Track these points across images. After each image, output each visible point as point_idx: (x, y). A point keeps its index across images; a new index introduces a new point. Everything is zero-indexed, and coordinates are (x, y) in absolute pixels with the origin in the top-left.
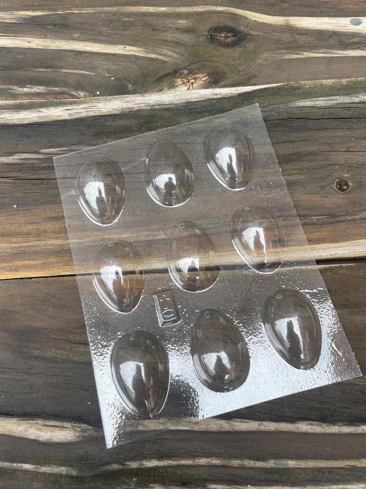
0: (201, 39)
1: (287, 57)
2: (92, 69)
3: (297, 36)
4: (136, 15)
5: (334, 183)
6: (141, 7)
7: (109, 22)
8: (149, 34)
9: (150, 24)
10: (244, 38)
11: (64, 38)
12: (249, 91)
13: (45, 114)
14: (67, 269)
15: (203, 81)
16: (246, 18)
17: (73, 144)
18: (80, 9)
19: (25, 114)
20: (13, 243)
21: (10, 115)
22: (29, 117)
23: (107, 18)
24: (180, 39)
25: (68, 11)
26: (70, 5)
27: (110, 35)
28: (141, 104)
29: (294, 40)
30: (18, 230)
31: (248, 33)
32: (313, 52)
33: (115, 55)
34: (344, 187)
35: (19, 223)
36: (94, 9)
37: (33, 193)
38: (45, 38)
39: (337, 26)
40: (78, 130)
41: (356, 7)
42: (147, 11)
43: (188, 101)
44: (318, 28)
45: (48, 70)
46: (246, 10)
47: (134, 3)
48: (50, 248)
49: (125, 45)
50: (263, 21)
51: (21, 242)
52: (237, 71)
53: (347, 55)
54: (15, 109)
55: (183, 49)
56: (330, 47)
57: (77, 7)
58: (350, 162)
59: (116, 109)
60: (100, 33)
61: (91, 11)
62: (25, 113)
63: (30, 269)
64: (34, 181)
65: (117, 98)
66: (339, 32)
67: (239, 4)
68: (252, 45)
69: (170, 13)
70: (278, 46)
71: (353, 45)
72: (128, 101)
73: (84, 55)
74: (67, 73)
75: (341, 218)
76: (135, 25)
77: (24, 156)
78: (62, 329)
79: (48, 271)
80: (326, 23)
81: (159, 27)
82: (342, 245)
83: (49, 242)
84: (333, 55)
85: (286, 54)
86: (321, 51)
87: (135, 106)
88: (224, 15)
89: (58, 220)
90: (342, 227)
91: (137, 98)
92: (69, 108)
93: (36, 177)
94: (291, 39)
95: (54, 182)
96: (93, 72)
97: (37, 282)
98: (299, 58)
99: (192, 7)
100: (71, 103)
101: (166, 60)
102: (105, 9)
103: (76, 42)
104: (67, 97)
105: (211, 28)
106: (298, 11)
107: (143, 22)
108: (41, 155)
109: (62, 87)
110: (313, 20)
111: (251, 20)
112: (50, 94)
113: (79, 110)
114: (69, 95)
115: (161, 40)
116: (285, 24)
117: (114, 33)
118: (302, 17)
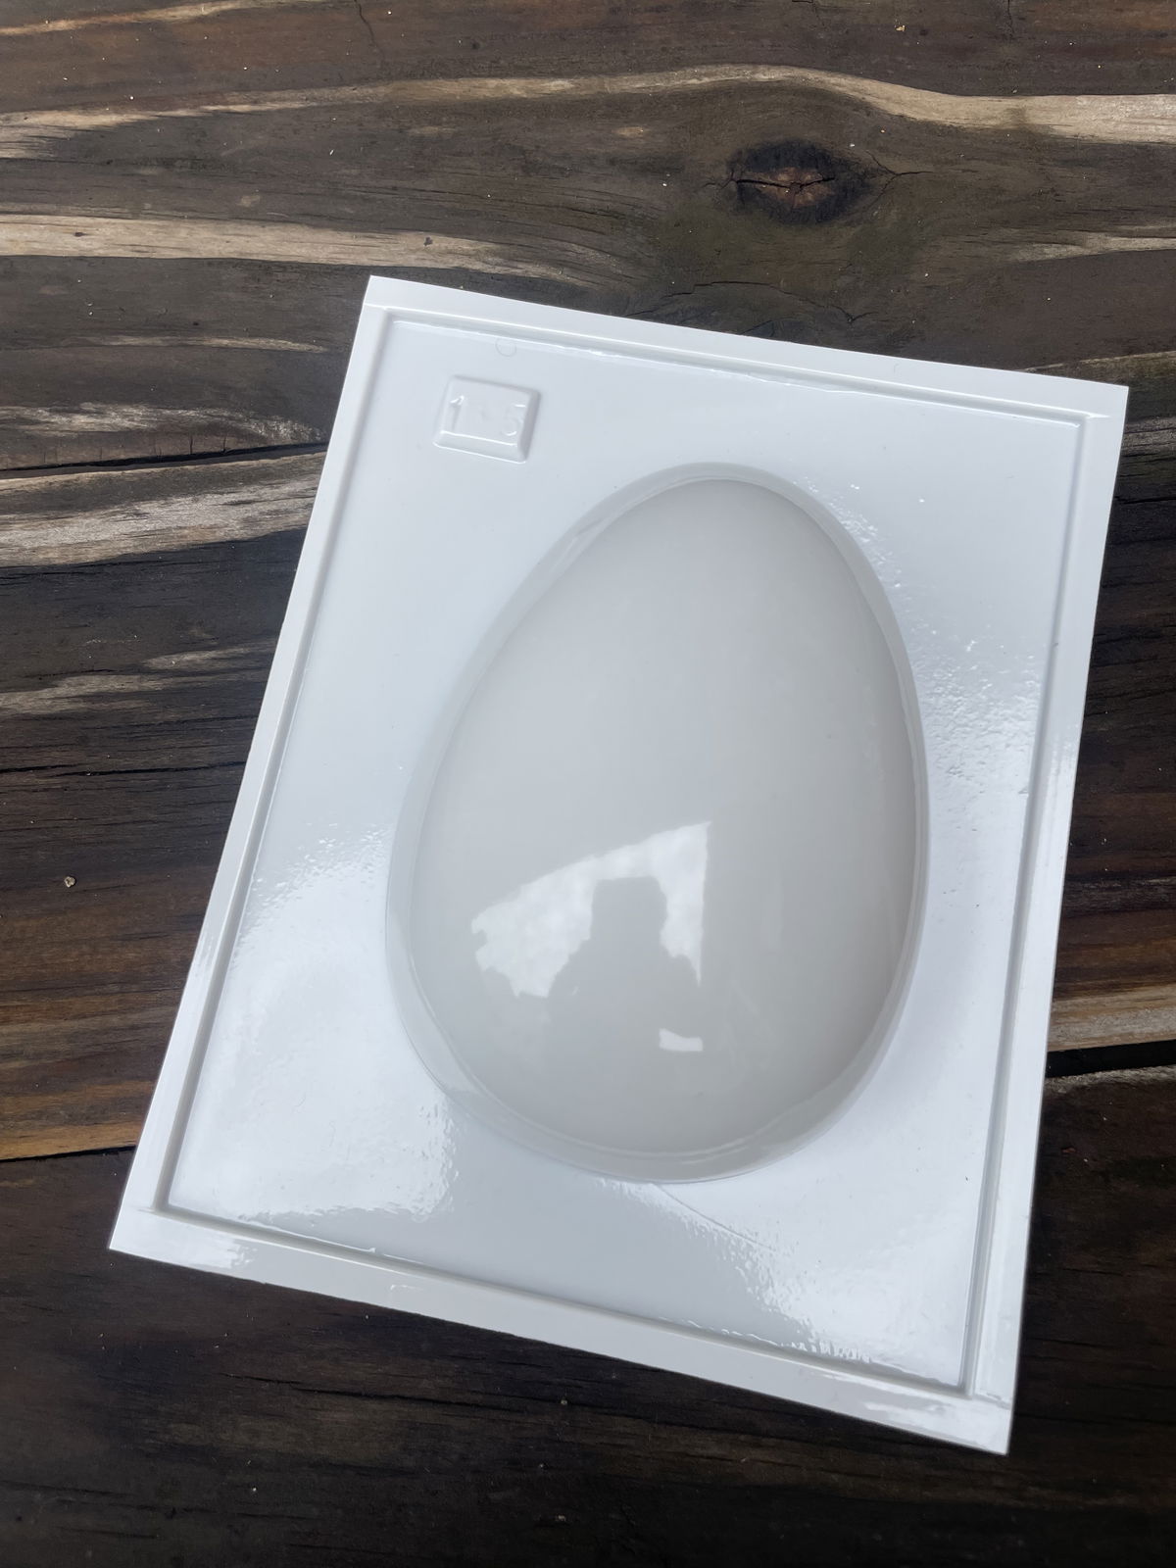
0: (705, 197)
1: (1024, 255)
2: (314, 328)
3: (1059, 172)
4: (460, 114)
6: (476, 82)
7: (365, 144)
9: (514, 148)
10: (863, 185)
11: (206, 212)
13: (160, 525)
16: (866, 108)
17: (268, 633)
18: (253, 95)
19: (87, 526)
20: (75, 1018)
21: (33, 534)
22: (103, 536)
23: (354, 128)
24: (628, 201)
25: (211, 108)
26: (218, 81)
27: (372, 196)
29: (1049, 187)
30: (88, 967)
31: (875, 165)
32: (1120, 234)
33: (393, 271)
35: (91, 939)
36: (308, 93)
37: (134, 822)
38: (135, 216)
42: (500, 95)
44: (1135, 138)
45: (157, 341)
46: (865, 76)
47: (451, 65)
49: (427, 231)
50: (931, 119)
51: (104, 1013)
52: (844, 318)
54: (50, 508)
55: (640, 238)
57: (243, 88)
60: (334, 190)
61: (294, 101)
62: (87, 521)
64: (135, 780)
67: (838, 51)
68: (894, 214)
69: (584, 102)
70: (991, 213)
74: (226, 348)
76: (459, 154)
77: (93, 684)
78: (270, 1338)
80: (1162, 118)
81: (549, 155)
85: (1020, 242)
86: (1151, 227)
88: (786, 99)
92: (246, 496)
93: (139, 763)
94: (1037, 184)
96: (319, 341)
98: (1068, 260)
99: (665, 74)
100: (250, 478)
101: (580, 283)
102: (347, 92)
103: (249, 228)
104: (231, 443)
105: (740, 153)
106: (1055, 71)
107: (489, 139)
108: (152, 677)
109: (210, 407)
110: (1114, 105)
111: (885, 112)
112: (167, 433)
113: (280, 503)
114: (239, 434)
115: (557, 206)
116: (1011, 127)
117: (386, 188)
118: (1073, 97)
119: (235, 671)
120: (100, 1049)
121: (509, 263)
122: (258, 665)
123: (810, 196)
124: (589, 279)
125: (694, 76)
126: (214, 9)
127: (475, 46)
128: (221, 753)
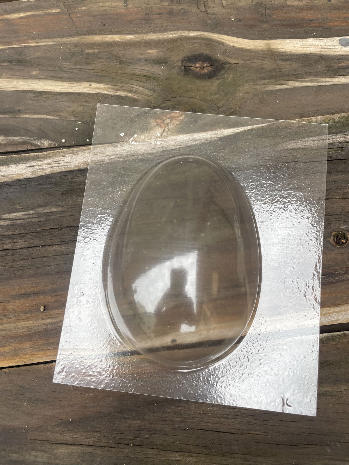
0: (175, 71)
1: (270, 88)
2: (55, 112)
3: (280, 63)
4: (100, 46)
5: (331, 236)
6: (105, 36)
7: (71, 55)
8: (116, 67)
9: (116, 56)
10: (222, 67)
11: (22, 76)
12: (231, 134)
13: (6, 173)
14: (41, 356)
15: (179, 121)
16: (223, 44)
17: (39, 206)
18: (37, 40)
23: (67, 50)
24: (151, 72)
25: (24, 45)
26: (26, 36)
27: (73, 71)
28: (112, 155)
29: (277, 67)
31: (225, 61)
32: (299, 81)
33: (80, 94)
34: (342, 241)
36: (53, 40)
39: (324, 48)
40: (44, 189)
41: (344, 24)
42: (112, 40)
43: (164, 149)
44: (303, 52)
45: (6, 116)
46: (222, 34)
47: (97, 31)
48: (21, 331)
49: (90, 82)
50: (242, 47)
52: (216, 107)
53: (336, 83)
55: (155, 84)
56: (317, 74)
57: (33, 38)
58: (347, 211)
59: (84, 163)
60: (61, 69)
61: (49, 42)
65: (85, 150)
66: (326, 55)
67: (214, 27)
68: (231, 76)
69: (138, 42)
70: (260, 75)
71: (342, 70)
72: (98, 152)
73: (45, 96)
74: (28, 118)
75: (341, 277)
76: (100, 58)
78: (40, 427)
79: (20, 358)
80: (311, 46)
81: (127, 58)
82: (343, 309)
83: (19, 324)
84: (322, 83)
85: (269, 84)
86: (308, 79)
87: (106, 158)
88: (198, 41)
89: (28, 297)
90: (343, 287)
91: (107, 149)
92: (32, 164)
94: (274, 66)
95: (20, 252)
96: (57, 116)
97: (9, 373)
98: (283, 89)
99: (162, 33)
100: (34, 159)
101: (137, 97)
102: (65, 40)
103: (35, 81)
104: (29, 147)
105: (185, 58)
106: (280, 32)
107: (109, 53)
108: (3, 221)
109: (23, 136)
110: (297, 42)
111: (228, 45)
112: (9, 144)
113: (43, 166)
114: (32, 144)
115: (130, 74)
116: (266, 49)
117: (77, 68)
118: (285, 40)
119: (29, 218)
121: (115, 91)
122: (37, 216)
123: (206, 71)
124: (139, 96)
125: (171, 34)
126: (25, 14)
127: (104, 25)
128: (25, 244)
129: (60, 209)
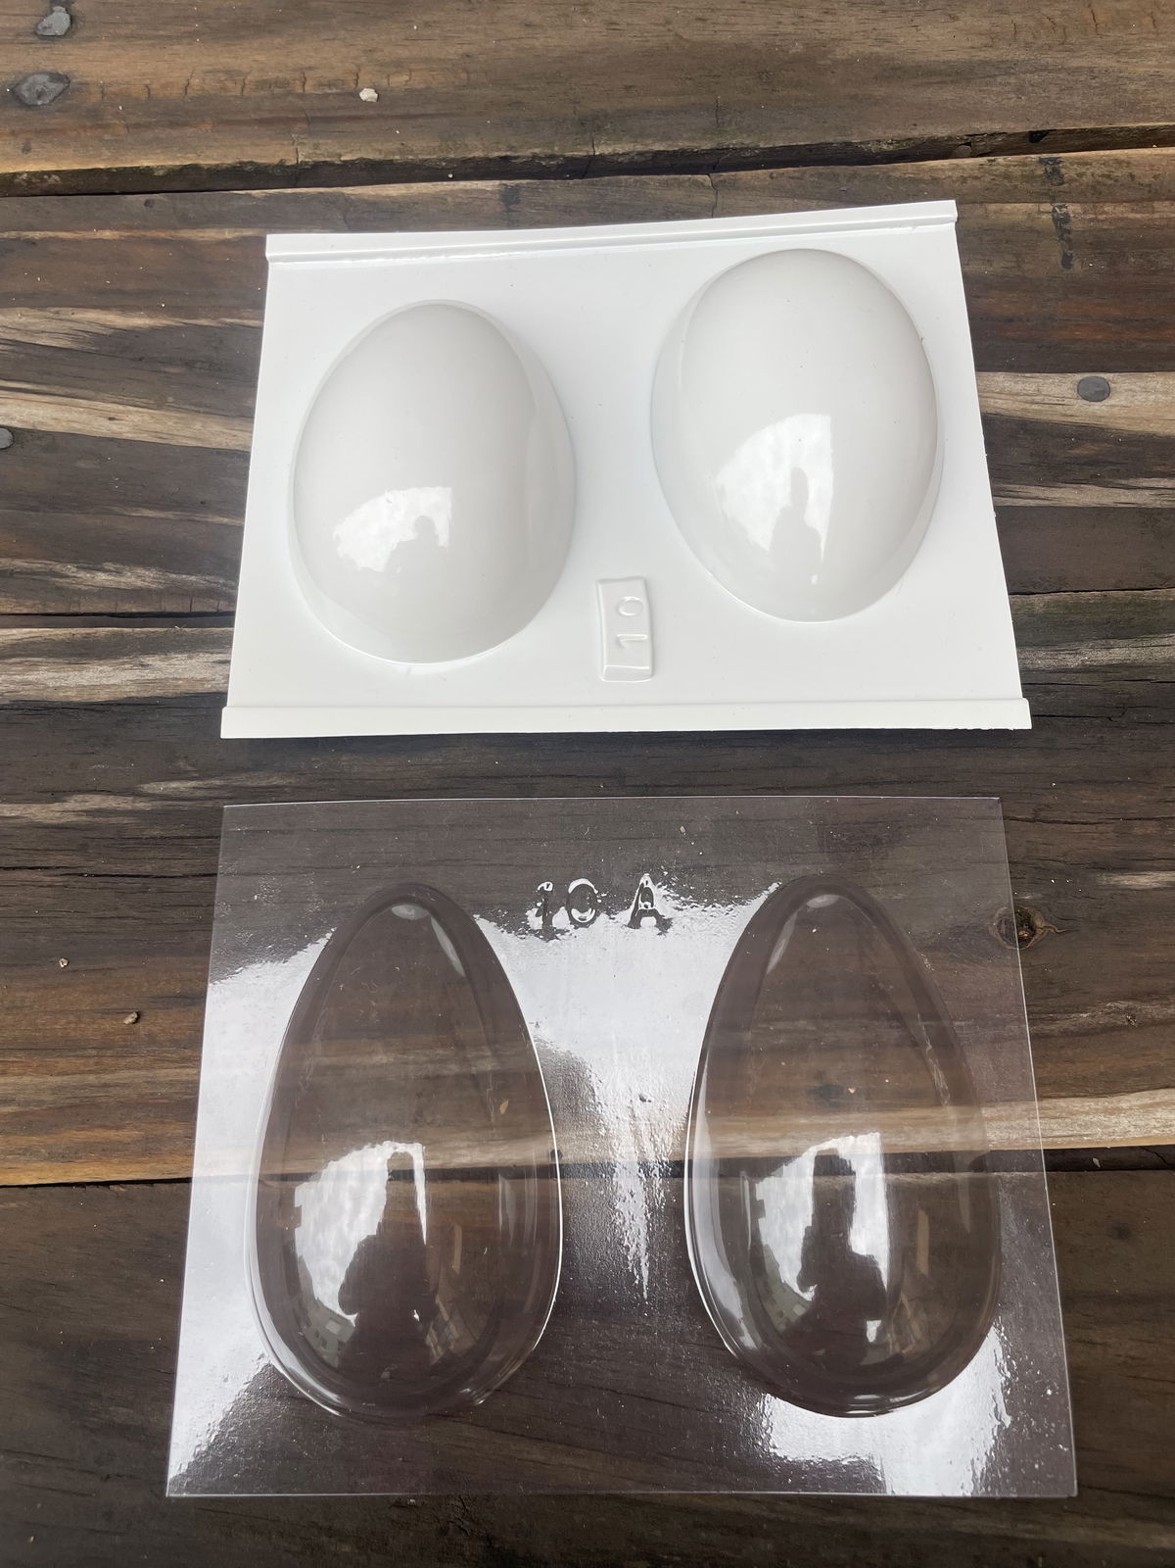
5: (993, 918)
11: (218, 409)
13: (159, 675)
19: (101, 672)
20: (59, 1074)
21: (55, 675)
22: (112, 681)
25: (228, 320)
26: (238, 298)
30: (73, 1034)
34: (1022, 934)
35: (77, 1011)
37: (120, 918)
38: (159, 407)
39: (1033, 403)
41: (1099, 337)
48: (164, 1091)
51: (82, 1072)
53: (1056, 503)
54: (71, 655)
56: (1008, 474)
58: (1041, 855)
62: (101, 668)
63: (105, 1155)
64: (123, 883)
66: (1037, 422)
71: (1077, 468)
77: (96, 801)
79: (158, 1162)
80: (1000, 393)
82: (1004, 1113)
83: (162, 1072)
84: (1015, 500)
93: (127, 869)
95: (179, 885)
97: (127, 1197)
104: (223, 606)
108: (143, 799)
109: (209, 574)
112: (172, 593)
119: (210, 799)
120: (78, 1101)
122: (230, 795)
128: (194, 866)
129: (292, 781)
